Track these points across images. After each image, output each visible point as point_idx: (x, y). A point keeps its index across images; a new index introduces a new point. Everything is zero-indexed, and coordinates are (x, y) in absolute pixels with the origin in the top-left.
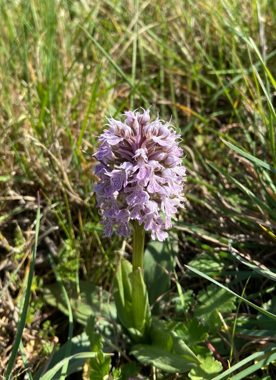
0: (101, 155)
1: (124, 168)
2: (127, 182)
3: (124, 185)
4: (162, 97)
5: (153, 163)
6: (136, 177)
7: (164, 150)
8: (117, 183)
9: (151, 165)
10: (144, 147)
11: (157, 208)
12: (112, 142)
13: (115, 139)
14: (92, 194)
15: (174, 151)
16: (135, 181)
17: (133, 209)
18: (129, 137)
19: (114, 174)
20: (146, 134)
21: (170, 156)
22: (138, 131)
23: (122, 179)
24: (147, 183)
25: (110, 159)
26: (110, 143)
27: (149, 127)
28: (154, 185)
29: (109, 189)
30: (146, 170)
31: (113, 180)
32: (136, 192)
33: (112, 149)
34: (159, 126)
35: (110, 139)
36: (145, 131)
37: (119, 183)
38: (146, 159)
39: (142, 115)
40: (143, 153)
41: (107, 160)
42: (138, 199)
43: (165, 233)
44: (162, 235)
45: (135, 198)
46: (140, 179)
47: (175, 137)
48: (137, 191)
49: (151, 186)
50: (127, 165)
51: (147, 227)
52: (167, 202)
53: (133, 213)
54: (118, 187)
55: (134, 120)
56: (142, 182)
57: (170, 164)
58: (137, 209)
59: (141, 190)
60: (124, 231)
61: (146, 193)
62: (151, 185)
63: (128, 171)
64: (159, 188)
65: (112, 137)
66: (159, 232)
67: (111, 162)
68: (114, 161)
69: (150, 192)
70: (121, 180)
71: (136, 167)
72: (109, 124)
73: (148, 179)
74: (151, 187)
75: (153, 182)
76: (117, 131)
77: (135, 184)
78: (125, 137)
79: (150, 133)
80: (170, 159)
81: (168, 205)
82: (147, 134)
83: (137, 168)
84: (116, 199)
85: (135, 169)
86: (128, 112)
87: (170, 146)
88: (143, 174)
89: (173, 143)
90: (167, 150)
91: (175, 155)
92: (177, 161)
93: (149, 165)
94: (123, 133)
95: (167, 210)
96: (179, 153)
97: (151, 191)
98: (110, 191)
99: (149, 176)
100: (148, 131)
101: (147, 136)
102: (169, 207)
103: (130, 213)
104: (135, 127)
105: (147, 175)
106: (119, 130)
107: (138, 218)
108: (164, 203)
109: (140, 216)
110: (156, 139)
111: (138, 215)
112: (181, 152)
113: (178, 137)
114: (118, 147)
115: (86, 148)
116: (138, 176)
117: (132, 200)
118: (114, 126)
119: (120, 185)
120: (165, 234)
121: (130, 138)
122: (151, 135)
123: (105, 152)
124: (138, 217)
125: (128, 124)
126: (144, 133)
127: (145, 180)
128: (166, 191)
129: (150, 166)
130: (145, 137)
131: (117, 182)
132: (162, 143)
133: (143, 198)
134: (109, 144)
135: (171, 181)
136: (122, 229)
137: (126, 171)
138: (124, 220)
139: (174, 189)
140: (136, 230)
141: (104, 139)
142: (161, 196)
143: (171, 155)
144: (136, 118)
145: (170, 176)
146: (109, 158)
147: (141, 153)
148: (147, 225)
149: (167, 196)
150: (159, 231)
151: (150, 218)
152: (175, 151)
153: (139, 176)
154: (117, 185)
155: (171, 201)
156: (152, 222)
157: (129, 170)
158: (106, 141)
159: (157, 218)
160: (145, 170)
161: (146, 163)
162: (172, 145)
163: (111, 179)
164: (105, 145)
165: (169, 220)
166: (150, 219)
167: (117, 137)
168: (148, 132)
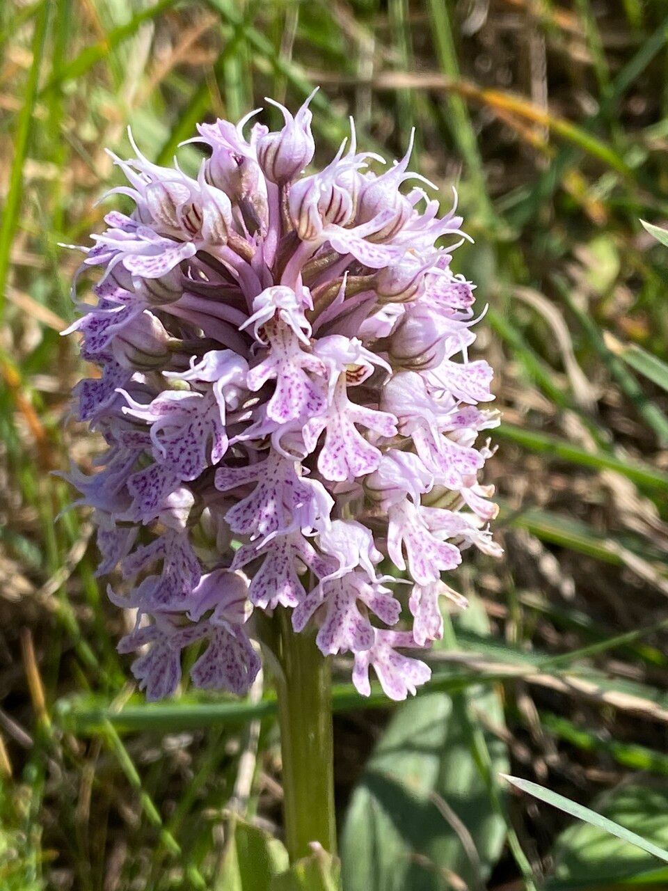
0: (99, 329)
1: (206, 376)
2: (225, 442)
3: (214, 453)
4: (398, 54)
5: (337, 347)
6: (266, 413)
7: (384, 289)
8: (182, 450)
9: (328, 356)
10: (296, 279)
11: (370, 549)
12: (149, 264)
13: (161, 249)
14: (79, 552)
15: (430, 291)
16: (262, 433)
17: (260, 566)
18: (224, 239)
19: (165, 408)
20: (299, 218)
21: (416, 318)
22: (264, 213)
23: (203, 427)
24: (315, 440)
25: (145, 345)
26: (135, 271)
27: (311, 185)
28: (349, 447)
29: (150, 480)
30: (307, 380)
31: (164, 438)
32: (269, 486)
33: (151, 301)
34: (358, 183)
35: (137, 253)
36: (294, 207)
37: (191, 448)
38: (305, 331)
39: (275, 137)
40: (287, 303)
41: (130, 351)
42: (280, 513)
43: (417, 665)
44: (402, 675)
45: (269, 509)
46: (281, 420)
47: (433, 229)
48: (275, 480)
49: (333, 449)
50: (223, 366)
51: (330, 639)
52: (414, 522)
53: (265, 580)
54: (187, 468)
55: (241, 161)
56: (293, 436)
57: (415, 349)
58: (279, 560)
59: (292, 472)
60: (229, 667)
61: (316, 485)
62: (336, 447)
63: (225, 391)
64: (369, 458)
65: (147, 242)
66: (387, 662)
67: (151, 361)
68: (165, 351)
69: (328, 476)
70: (197, 435)
71: (259, 369)
72: (129, 185)
73: (317, 422)
74: (336, 457)
75: (345, 433)
76: (168, 214)
77: (264, 447)
78: (202, 239)
79: (316, 217)
80: (417, 329)
81: (417, 537)
82: (304, 221)
83: (264, 373)
84: (183, 524)
85: (257, 377)
86: (214, 127)
87: (408, 268)
88: (295, 401)
89: (423, 254)
90: (396, 288)
91: (438, 307)
92: (446, 335)
93: (318, 356)
94: (191, 222)
95: (415, 558)
96: (457, 299)
97: (335, 472)
98: (154, 491)
99: (320, 405)
100: (307, 203)
101: (303, 230)
102: (425, 545)
103: (248, 582)
104: (248, 193)
105: (314, 403)
106: (174, 208)
107: (286, 602)
108: (402, 527)
109: (296, 592)
110: (347, 240)
111: (288, 589)
112: (463, 296)
113: (451, 227)
114: (177, 287)
115: (34, 338)
116: (272, 411)
117: (256, 520)
118: (150, 193)
119: (194, 458)
120: (414, 670)
121: (229, 244)
122: (320, 222)
123: (118, 314)
124: (285, 598)
125: (217, 182)
126: (291, 220)
127: (306, 427)
128: (406, 473)
129: (323, 361)
130: (296, 232)
131: (182, 444)
132: (372, 256)
133: (300, 505)
134: (134, 274)
135: (426, 428)
136: (220, 658)
137: (218, 389)
138: (225, 615)
139: (443, 462)
140: (289, 671)
141: (109, 255)
142: (383, 495)
143: (421, 312)
144: (251, 153)
145: (420, 404)
146: (137, 340)
147: (279, 303)
148: (329, 631)
149: (409, 498)
150: (387, 656)
151: (343, 596)
152: (439, 293)
153: (278, 412)
154: (184, 457)
155: (430, 517)
156: (351, 617)
157: (232, 385)
158: (120, 264)
159: (372, 597)
160: (302, 379)
161: (304, 349)
162: (422, 264)
163: (153, 430)
164: (115, 286)
165: (430, 606)
166: (340, 604)
167: (170, 241)
168: (305, 209)
